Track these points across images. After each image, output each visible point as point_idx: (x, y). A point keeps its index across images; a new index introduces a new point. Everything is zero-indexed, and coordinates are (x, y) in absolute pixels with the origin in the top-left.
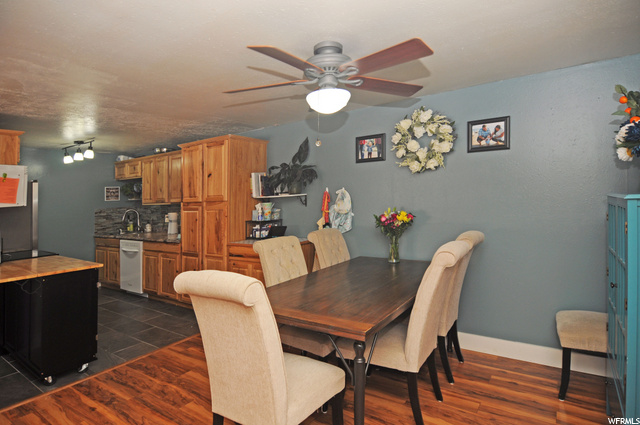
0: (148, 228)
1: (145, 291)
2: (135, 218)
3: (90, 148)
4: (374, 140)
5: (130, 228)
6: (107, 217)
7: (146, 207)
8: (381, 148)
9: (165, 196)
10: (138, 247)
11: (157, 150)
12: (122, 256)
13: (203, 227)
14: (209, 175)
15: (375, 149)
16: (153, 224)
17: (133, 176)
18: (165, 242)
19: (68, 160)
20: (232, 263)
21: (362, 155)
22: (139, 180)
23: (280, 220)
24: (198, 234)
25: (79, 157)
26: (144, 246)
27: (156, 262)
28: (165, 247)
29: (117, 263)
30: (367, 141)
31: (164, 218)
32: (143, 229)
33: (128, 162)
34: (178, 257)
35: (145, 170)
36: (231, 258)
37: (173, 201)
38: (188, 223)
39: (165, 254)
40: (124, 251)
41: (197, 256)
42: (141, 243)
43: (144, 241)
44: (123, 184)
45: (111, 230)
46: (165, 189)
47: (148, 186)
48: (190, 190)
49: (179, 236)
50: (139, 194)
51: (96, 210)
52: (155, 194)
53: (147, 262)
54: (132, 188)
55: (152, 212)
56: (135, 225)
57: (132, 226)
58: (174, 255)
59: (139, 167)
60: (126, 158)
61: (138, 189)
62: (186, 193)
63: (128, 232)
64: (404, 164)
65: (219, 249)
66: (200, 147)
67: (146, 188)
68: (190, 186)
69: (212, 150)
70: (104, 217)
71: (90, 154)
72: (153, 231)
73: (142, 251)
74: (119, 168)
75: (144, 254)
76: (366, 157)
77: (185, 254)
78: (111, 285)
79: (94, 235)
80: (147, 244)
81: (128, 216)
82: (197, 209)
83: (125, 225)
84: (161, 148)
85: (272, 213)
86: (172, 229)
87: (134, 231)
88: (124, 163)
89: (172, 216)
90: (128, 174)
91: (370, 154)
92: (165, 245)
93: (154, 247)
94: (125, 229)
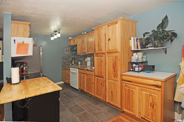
0: (79, 63)
1: (79, 88)
2: (75, 59)
3: (59, 33)
5: (73, 63)
6: (66, 59)
7: (79, 55)
9: (86, 51)
10: (76, 71)
11: (83, 33)
12: (71, 74)
13: (105, 64)
14: (109, 40)
16: (81, 61)
17: (74, 44)
18: (87, 70)
19: (52, 38)
20: (125, 84)
22: (76, 45)
23: (146, 62)
24: (103, 68)
25: (55, 37)
26: (79, 71)
27: (84, 78)
28: (87, 72)
29: (69, 76)
31: (85, 59)
32: (77, 64)
33: (72, 39)
34: (93, 77)
35: (78, 42)
36: (123, 81)
37: (89, 53)
38: (98, 63)
39: (87, 75)
40: (72, 72)
41: (103, 78)
42: (78, 69)
43: (79, 69)
44: (71, 47)
45: (67, 64)
46: (86, 48)
47: (79, 47)
48: (99, 47)
49: (93, 68)
50: (76, 50)
51: (62, 57)
52: (82, 50)
53: (80, 77)
54: (74, 48)
55: (81, 57)
56: (75, 62)
57: (74, 62)
58: (92, 76)
59: (76, 41)
60: (72, 38)
61: (76, 49)
62: (97, 49)
63: (72, 64)
65: (116, 76)
66: (104, 27)
67: (79, 48)
68: (99, 45)
69: (111, 27)
70: (65, 59)
71: (59, 35)
72: (81, 64)
73: (78, 73)
74: (69, 42)
75: (79, 74)
77: (96, 76)
78: (67, 83)
79: (62, 65)
80: (79, 70)
81: (72, 59)
82: (103, 56)
83: (72, 62)
84: (84, 32)
85: (142, 58)
86: (89, 64)
87: (75, 64)
88: (71, 40)
89: (89, 59)
90: (72, 43)
92: (87, 71)
93: (83, 71)
94: (71, 63)
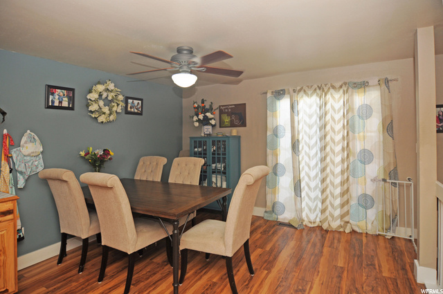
4: (65, 92)
8: (71, 100)
15: (66, 99)
21: (53, 102)
30: (59, 90)
64: (93, 116)
76: (56, 104)
91: (60, 102)
